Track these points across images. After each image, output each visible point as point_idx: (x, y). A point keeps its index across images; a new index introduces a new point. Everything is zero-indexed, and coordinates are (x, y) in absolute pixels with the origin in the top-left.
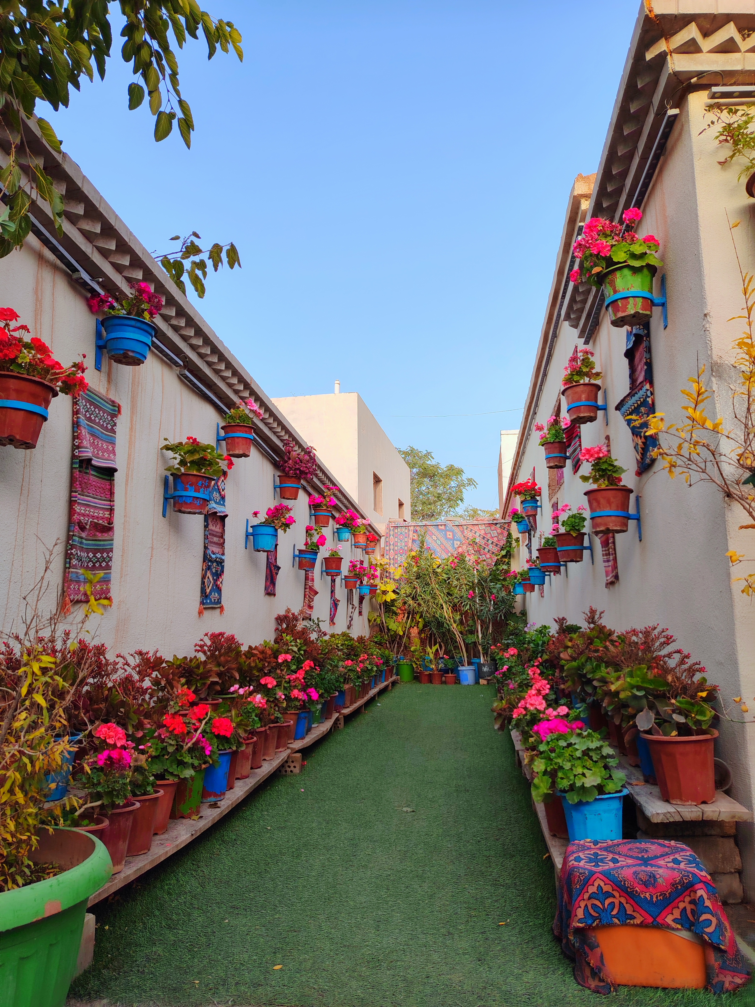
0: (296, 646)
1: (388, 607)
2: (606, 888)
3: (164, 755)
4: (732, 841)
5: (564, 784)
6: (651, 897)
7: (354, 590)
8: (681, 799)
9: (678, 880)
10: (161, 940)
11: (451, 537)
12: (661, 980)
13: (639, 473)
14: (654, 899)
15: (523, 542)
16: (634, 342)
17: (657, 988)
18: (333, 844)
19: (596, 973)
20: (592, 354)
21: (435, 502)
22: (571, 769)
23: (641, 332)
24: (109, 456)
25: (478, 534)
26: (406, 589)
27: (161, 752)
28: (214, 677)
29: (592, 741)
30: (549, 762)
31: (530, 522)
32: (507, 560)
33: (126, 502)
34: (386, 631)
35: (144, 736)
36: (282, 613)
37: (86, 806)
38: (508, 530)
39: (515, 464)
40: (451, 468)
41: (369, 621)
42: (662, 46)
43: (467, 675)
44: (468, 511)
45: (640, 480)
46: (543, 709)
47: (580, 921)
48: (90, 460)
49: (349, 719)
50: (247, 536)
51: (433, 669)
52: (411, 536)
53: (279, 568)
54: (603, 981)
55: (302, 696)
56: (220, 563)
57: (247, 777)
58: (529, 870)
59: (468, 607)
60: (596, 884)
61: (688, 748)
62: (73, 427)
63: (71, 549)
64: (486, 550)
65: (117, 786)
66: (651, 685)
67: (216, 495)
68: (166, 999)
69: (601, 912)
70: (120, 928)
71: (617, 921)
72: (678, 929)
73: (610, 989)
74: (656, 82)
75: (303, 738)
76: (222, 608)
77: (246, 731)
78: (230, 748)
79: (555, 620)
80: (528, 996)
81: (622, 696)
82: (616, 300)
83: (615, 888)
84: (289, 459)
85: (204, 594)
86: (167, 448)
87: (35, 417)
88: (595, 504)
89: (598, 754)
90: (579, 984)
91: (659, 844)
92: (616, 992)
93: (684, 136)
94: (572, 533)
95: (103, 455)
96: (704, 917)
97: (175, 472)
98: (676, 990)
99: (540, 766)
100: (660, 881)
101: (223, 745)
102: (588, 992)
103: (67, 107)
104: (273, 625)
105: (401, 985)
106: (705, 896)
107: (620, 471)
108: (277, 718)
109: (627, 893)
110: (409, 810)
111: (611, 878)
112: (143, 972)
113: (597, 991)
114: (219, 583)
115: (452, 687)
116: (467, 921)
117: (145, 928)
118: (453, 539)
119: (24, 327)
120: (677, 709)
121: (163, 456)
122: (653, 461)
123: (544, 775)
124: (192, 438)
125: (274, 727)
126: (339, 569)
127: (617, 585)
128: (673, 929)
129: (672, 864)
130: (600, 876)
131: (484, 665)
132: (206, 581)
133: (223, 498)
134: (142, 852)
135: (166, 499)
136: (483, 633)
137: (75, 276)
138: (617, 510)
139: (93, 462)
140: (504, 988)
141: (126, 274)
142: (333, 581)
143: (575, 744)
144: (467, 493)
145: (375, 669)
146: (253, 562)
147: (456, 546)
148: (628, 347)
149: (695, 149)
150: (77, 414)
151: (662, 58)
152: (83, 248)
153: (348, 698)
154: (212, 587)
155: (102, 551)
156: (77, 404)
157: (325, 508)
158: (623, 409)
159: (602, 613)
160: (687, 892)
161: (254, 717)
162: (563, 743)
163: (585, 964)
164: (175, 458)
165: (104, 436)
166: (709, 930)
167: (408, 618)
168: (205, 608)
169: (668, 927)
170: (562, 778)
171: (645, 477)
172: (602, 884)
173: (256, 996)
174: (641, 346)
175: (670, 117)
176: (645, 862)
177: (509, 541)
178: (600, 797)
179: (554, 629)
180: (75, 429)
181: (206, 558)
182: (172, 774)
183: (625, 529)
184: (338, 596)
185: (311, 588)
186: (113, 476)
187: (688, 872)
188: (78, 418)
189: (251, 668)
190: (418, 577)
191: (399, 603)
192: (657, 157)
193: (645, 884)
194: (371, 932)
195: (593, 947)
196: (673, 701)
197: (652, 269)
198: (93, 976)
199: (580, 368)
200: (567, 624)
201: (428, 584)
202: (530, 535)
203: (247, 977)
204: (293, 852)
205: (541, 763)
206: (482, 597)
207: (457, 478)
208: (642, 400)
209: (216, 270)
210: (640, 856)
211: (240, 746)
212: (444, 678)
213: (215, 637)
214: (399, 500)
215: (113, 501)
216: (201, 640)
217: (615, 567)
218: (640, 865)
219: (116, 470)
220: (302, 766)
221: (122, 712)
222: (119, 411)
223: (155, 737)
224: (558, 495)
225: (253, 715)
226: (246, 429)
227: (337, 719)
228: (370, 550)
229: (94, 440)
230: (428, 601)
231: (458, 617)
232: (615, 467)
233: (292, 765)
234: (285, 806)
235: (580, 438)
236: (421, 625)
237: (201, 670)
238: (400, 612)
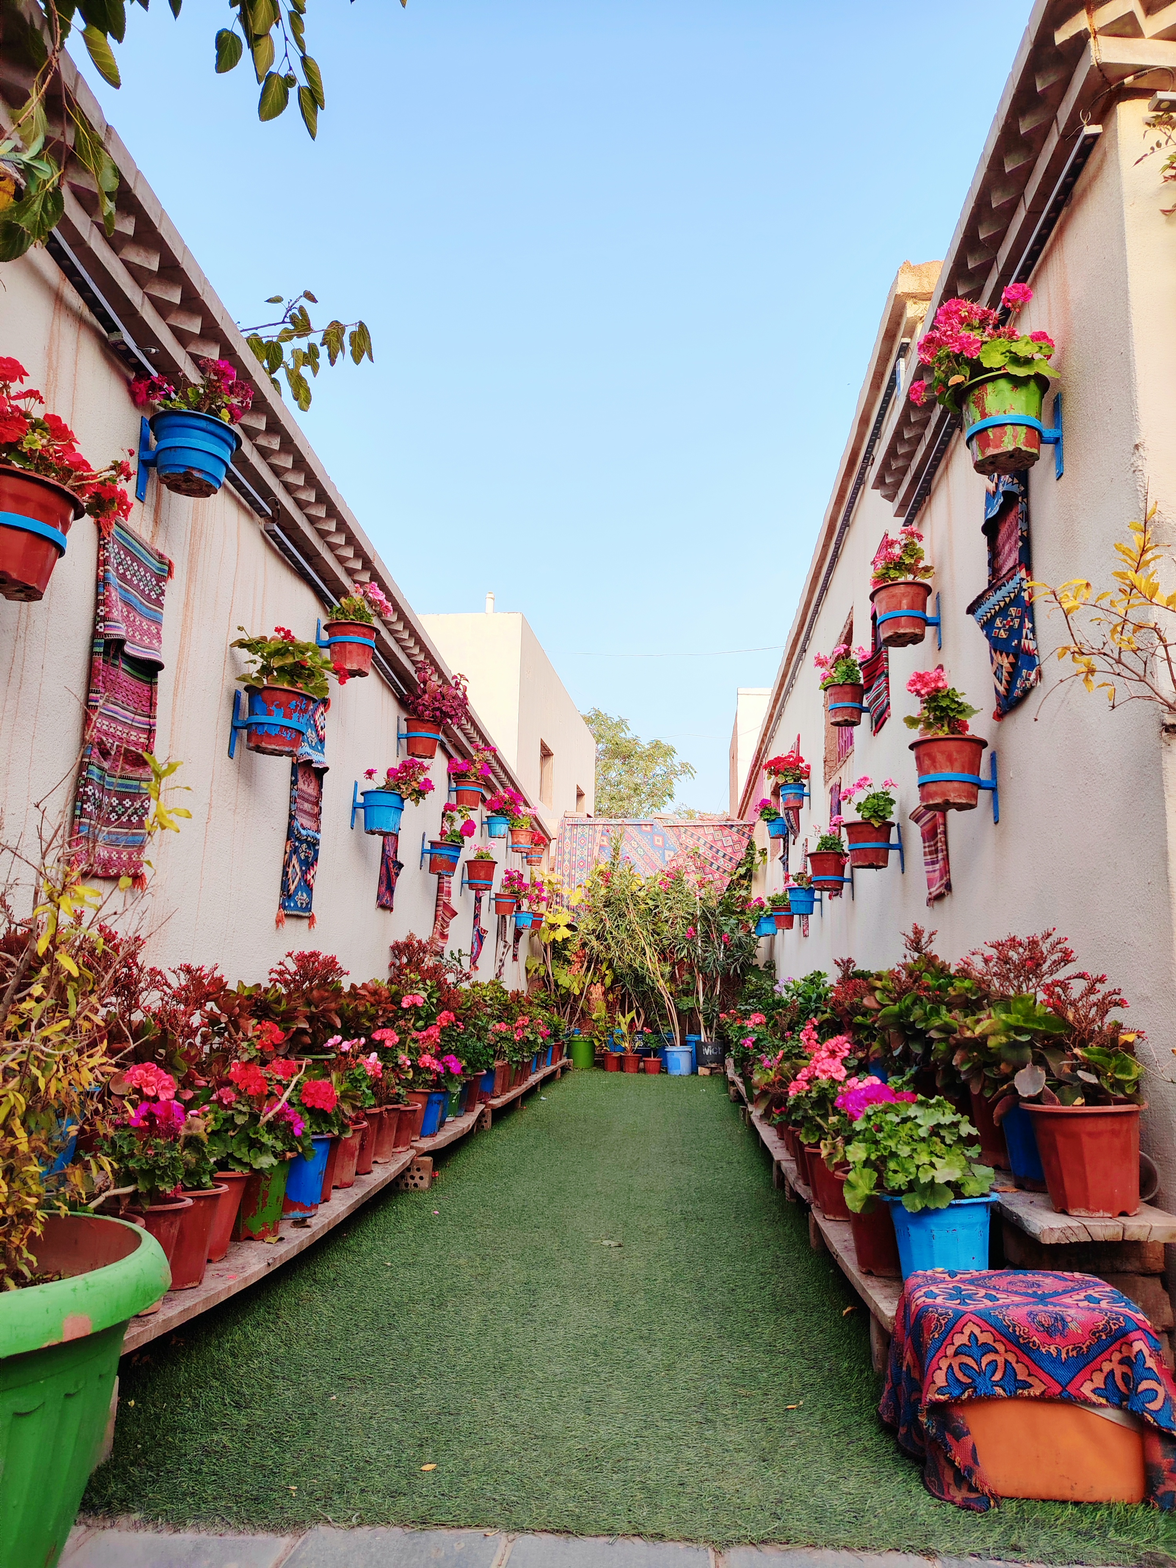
0: (426, 990)
1: (558, 950)
2: (984, 1338)
3: (227, 1131)
4: (1158, 1282)
5: (899, 1180)
6: (1059, 1352)
7: (508, 917)
8: (1088, 1209)
9: (1101, 1324)
10: (226, 1424)
11: (660, 843)
12: (1072, 1488)
13: (1000, 716)
14: (1064, 1356)
15: (773, 855)
16: (1001, 506)
17: (1064, 1502)
18: (497, 1289)
19: (963, 1478)
20: (920, 537)
21: (629, 797)
22: (911, 1157)
23: (1016, 489)
24: (151, 642)
25: (702, 841)
26: (586, 923)
27: (222, 1125)
28: (301, 1022)
29: (944, 1114)
30: (874, 1146)
31: (789, 820)
32: (746, 883)
33: (173, 724)
34: (553, 987)
35: (195, 1098)
36: (402, 939)
37: (107, 1194)
38: (749, 837)
39: (765, 735)
40: (657, 745)
41: (528, 971)
42: (1080, 22)
43: (678, 1060)
44: (679, 814)
45: (999, 728)
46: (842, 1079)
47: (940, 1390)
48: (121, 642)
49: (501, 1115)
50: (354, 808)
51: (625, 1049)
52: (598, 840)
53: (401, 866)
54: (975, 1490)
55: (436, 1066)
56: (313, 844)
57: (349, 1185)
58: (821, 1332)
59: (685, 951)
60: (967, 1331)
61: (1103, 1125)
62: (97, 586)
63: (85, 786)
64: (715, 867)
65: (162, 1162)
66: (1040, 1025)
67: (310, 734)
68: (243, 1514)
69: (975, 1376)
70: (155, 1406)
71: (1001, 1392)
72: (1101, 1405)
73: (989, 1502)
74: (1065, 84)
75: (433, 1135)
76: (311, 919)
77: (354, 1107)
78: (330, 1131)
79: (836, 962)
80: (853, 1514)
81: (992, 1042)
82: (985, 429)
83: (999, 1337)
84: (424, 692)
85: (286, 893)
86: (242, 644)
87: (45, 545)
88: (927, 762)
89: (953, 1134)
90: (934, 1496)
91: (1056, 1277)
92: (998, 1507)
93: (1108, 170)
94: (873, 821)
95: (141, 639)
96: (1144, 1385)
97: (253, 683)
98: (1096, 1505)
99: (857, 1152)
100: (1073, 1326)
101: (319, 1126)
102: (951, 1508)
103: (120, 41)
104: (386, 958)
105: (639, 1496)
106: (1146, 1352)
107: (967, 711)
108: (399, 1095)
109: (1018, 1345)
110: (613, 1244)
111: (992, 1321)
112: (199, 1472)
113: (966, 1506)
114: (309, 877)
115: (654, 1078)
116: (734, 1403)
117: (197, 1406)
118: (664, 848)
119: (33, 394)
120: (1083, 1064)
121: (233, 657)
122: (1027, 692)
123: (864, 1167)
124: (283, 629)
125: (393, 1109)
126: (491, 879)
127: (947, 900)
128: (1094, 1405)
129: (1086, 1303)
130: (973, 1318)
131: (705, 1045)
132: (290, 870)
133: (322, 740)
134: (190, 1285)
135: (235, 729)
136: (705, 995)
137: (113, 338)
138: (963, 772)
139: (127, 649)
140: (811, 1501)
141: (192, 349)
142: (478, 900)
143: (916, 1117)
144: (680, 786)
145: (540, 1040)
146: (362, 850)
147: (668, 859)
148: (990, 516)
149: (1126, 188)
150: (104, 565)
151: (1080, 41)
152: (129, 293)
153: (499, 1082)
154: (299, 882)
155: (134, 797)
156: (105, 548)
157: (473, 779)
158: (980, 612)
159: (933, 934)
160: (1116, 1345)
161: (364, 1088)
162: (892, 1118)
163: (943, 1462)
164: (254, 662)
165: (144, 609)
166: (1154, 1406)
167: (588, 969)
168: (287, 916)
169: (1087, 1402)
170: (895, 1172)
171: (1008, 720)
172: (977, 1331)
173: (397, 1509)
174: (1013, 513)
175: (1087, 137)
176: (1043, 1299)
177: (750, 855)
178: (958, 1202)
179: (833, 976)
180: (101, 590)
181: (291, 834)
182: (239, 1162)
183: (973, 802)
184: (484, 924)
185: (446, 906)
186: (156, 676)
187: (1117, 1313)
188: (106, 571)
189: (357, 1014)
190: (608, 904)
191: (574, 946)
192: (1057, 208)
193: (1049, 1331)
194: (578, 1417)
195: (960, 1434)
196: (1077, 1051)
197: (1042, 383)
198: (114, 1477)
199: (901, 558)
200: (855, 969)
201: (622, 915)
202: (786, 841)
203: (378, 1481)
204: (432, 1300)
205: (859, 1148)
206: (707, 938)
207: (665, 761)
208: (1012, 595)
209: (332, 363)
210: (1030, 1291)
211: (344, 1132)
212: (642, 1064)
213: (305, 960)
214: (578, 788)
215: (155, 718)
216: (281, 964)
217: (946, 871)
218: (1034, 1303)
219: (160, 666)
220: (433, 1179)
221: (161, 1055)
222: (170, 573)
223: (213, 1102)
224: (842, 773)
225: (364, 1085)
226: (365, 630)
227: (482, 1114)
228: (534, 857)
229: (129, 613)
230: (623, 941)
231: (668, 969)
232: (960, 704)
233: (418, 1175)
234: (411, 1234)
235: (887, 676)
236: (608, 981)
237: (283, 1007)
238: (575, 959)
